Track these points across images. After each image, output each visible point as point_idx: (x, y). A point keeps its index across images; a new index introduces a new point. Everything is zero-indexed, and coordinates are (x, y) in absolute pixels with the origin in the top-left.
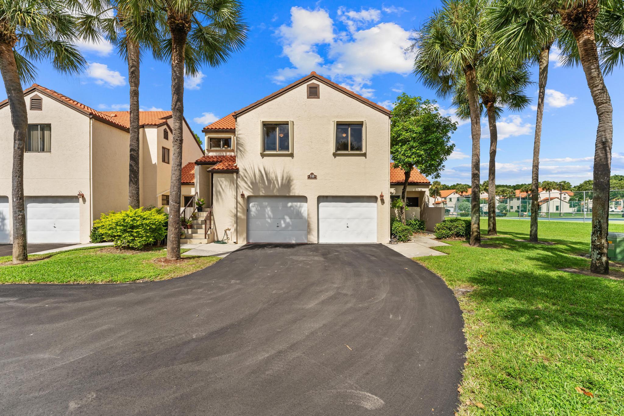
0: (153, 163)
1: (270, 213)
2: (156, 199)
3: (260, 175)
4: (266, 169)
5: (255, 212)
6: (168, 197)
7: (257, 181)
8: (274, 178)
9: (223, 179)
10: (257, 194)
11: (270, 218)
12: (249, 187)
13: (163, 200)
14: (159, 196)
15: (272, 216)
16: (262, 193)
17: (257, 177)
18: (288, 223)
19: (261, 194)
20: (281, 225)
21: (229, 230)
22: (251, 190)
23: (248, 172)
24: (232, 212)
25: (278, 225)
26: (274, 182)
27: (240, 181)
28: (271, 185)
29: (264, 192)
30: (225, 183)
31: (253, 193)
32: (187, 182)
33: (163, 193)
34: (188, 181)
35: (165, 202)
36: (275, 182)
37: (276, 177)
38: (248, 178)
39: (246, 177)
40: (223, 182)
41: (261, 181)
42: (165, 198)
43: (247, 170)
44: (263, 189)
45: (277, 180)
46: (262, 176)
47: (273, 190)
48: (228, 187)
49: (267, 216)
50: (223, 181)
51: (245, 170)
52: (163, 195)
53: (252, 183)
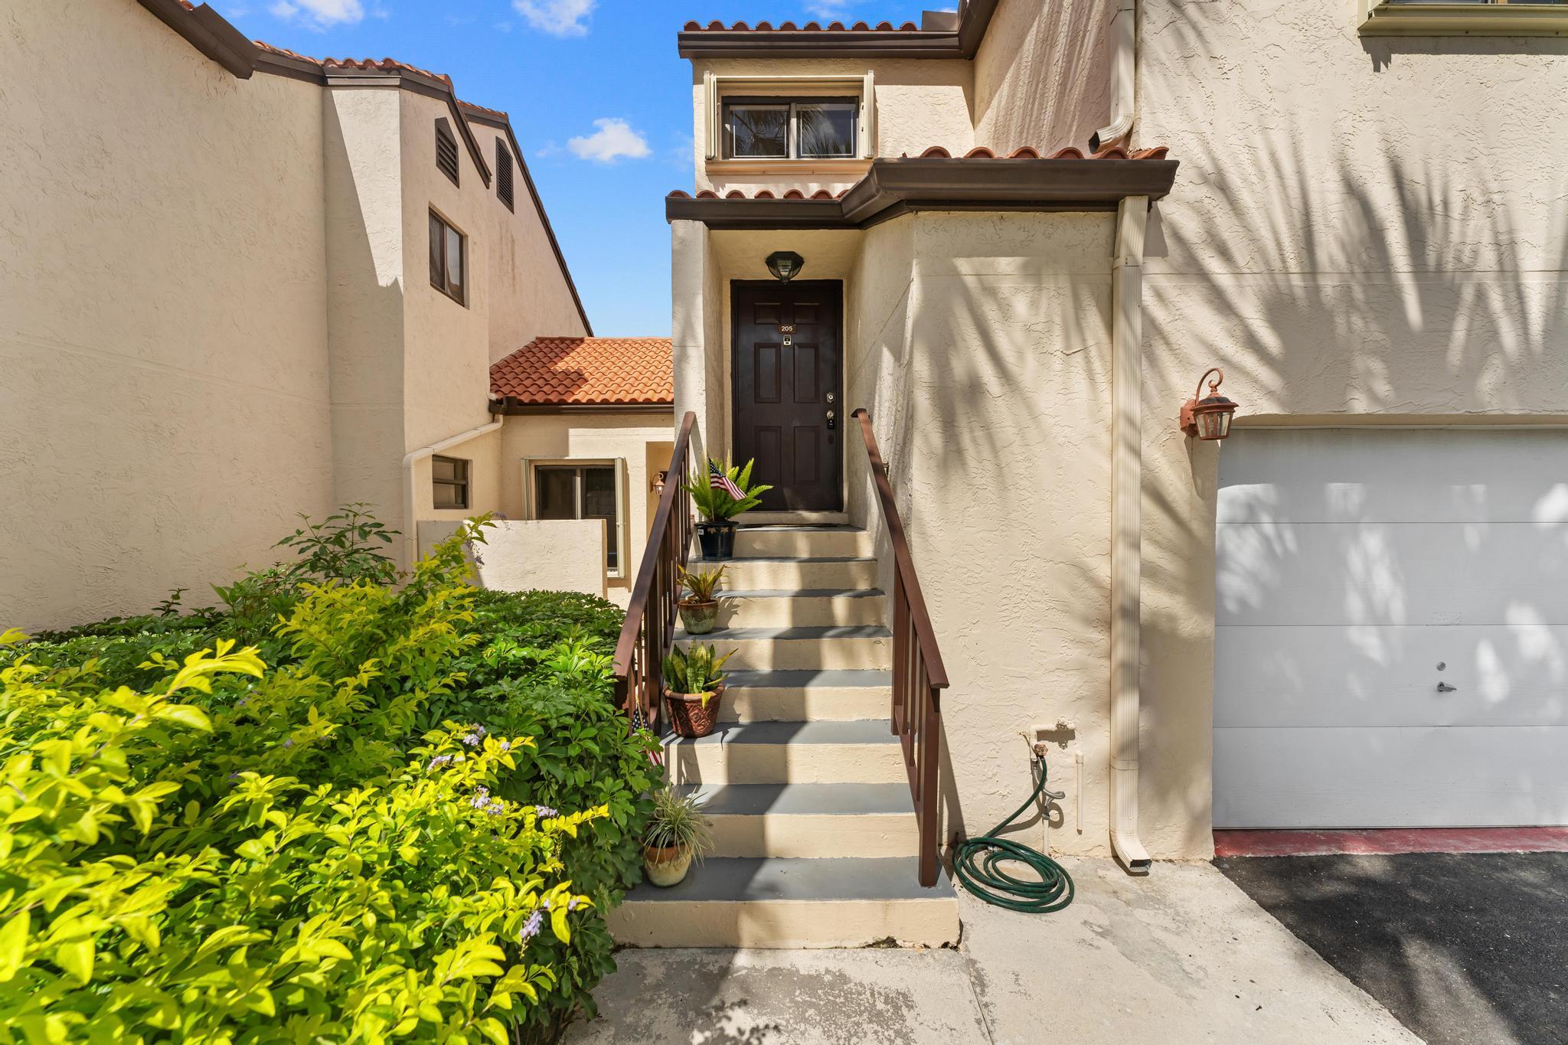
0: (384, 281)
1: (1383, 581)
2: (401, 474)
3: (1358, 231)
4: (1414, 171)
5: (1252, 576)
6: (461, 467)
7: (1329, 285)
8: (1488, 258)
9: (1006, 264)
10: (1317, 407)
11: (1379, 619)
12: (1252, 343)
13: (437, 481)
14: (420, 461)
15: (1398, 610)
16: (1374, 397)
17: (1329, 249)
18: (1541, 665)
19: (1360, 405)
20: (1474, 676)
21: (1063, 735)
22: (1265, 374)
23: (1246, 198)
24: (1085, 572)
25: (1446, 678)
26: (1481, 295)
27: (1165, 284)
28: (1451, 319)
29: (1382, 388)
30: (1021, 305)
31: (1281, 403)
32: (548, 402)
33: (440, 448)
34: (554, 398)
35: (451, 492)
36: (1496, 301)
37: (1507, 249)
38: (1241, 254)
39: (1224, 252)
40: (1005, 309)
41: (1358, 293)
42: (448, 471)
43: (1234, 179)
44: (1377, 366)
45: (1509, 273)
46: (1375, 234)
47: (1473, 369)
48: (1057, 344)
49: (1355, 605)
50: (1005, 287)
51: (1222, 186)
52: (437, 458)
53: (1278, 308)
